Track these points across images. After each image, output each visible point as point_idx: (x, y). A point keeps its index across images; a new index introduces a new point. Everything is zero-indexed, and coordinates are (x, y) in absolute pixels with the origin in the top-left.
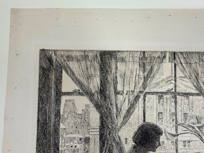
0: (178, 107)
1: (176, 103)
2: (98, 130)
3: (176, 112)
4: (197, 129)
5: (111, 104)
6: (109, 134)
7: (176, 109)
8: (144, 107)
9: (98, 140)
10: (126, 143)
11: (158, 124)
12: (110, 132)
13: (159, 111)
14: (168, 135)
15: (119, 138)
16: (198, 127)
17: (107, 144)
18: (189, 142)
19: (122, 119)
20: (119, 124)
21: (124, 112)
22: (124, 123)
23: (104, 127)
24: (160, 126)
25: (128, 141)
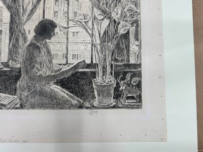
0: (70, 7)
1: (68, 4)
2: (9, 25)
3: (68, 11)
4: (84, 24)
5: (19, 6)
6: (17, 27)
7: (68, 9)
8: (44, 8)
9: (8, 31)
10: (29, 34)
11: (54, 20)
12: (17, 26)
13: (55, 11)
14: (61, 28)
15: (24, 30)
16: (85, 22)
17: (15, 34)
18: (77, 33)
19: (27, 16)
20: (24, 20)
21: (28, 11)
22: (28, 20)
23: (13, 22)
24: (56, 21)
25: (31, 32)
